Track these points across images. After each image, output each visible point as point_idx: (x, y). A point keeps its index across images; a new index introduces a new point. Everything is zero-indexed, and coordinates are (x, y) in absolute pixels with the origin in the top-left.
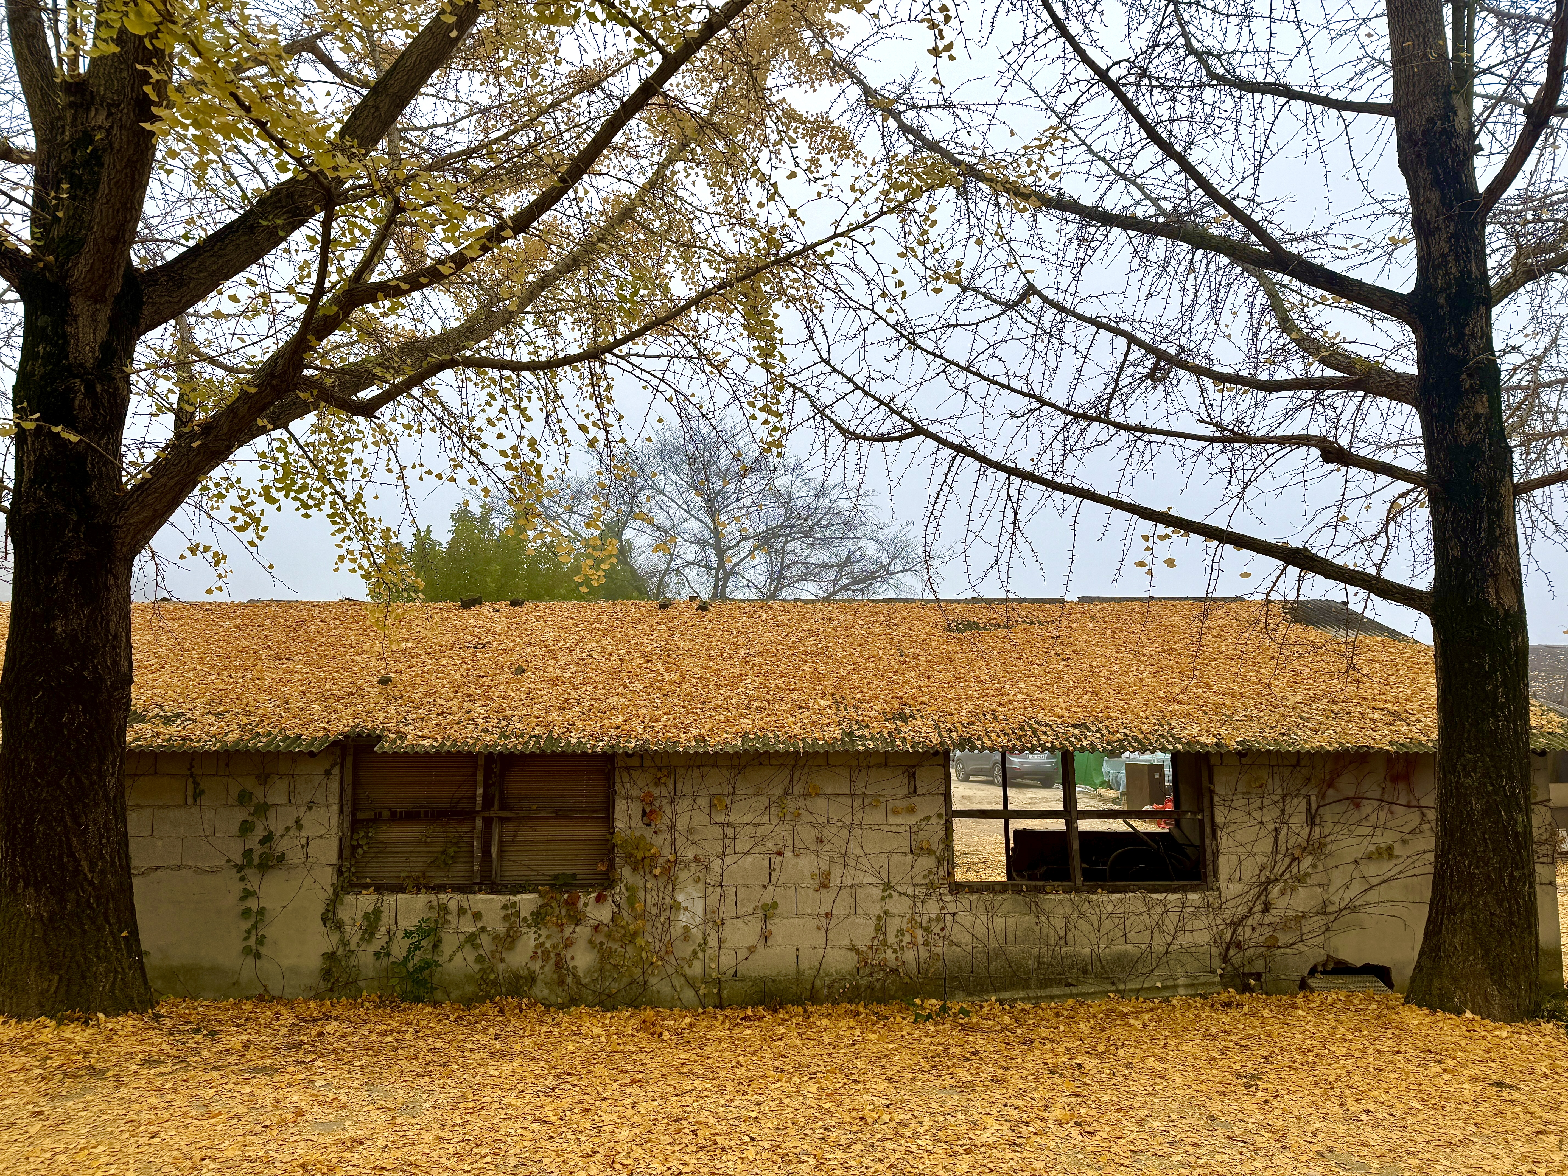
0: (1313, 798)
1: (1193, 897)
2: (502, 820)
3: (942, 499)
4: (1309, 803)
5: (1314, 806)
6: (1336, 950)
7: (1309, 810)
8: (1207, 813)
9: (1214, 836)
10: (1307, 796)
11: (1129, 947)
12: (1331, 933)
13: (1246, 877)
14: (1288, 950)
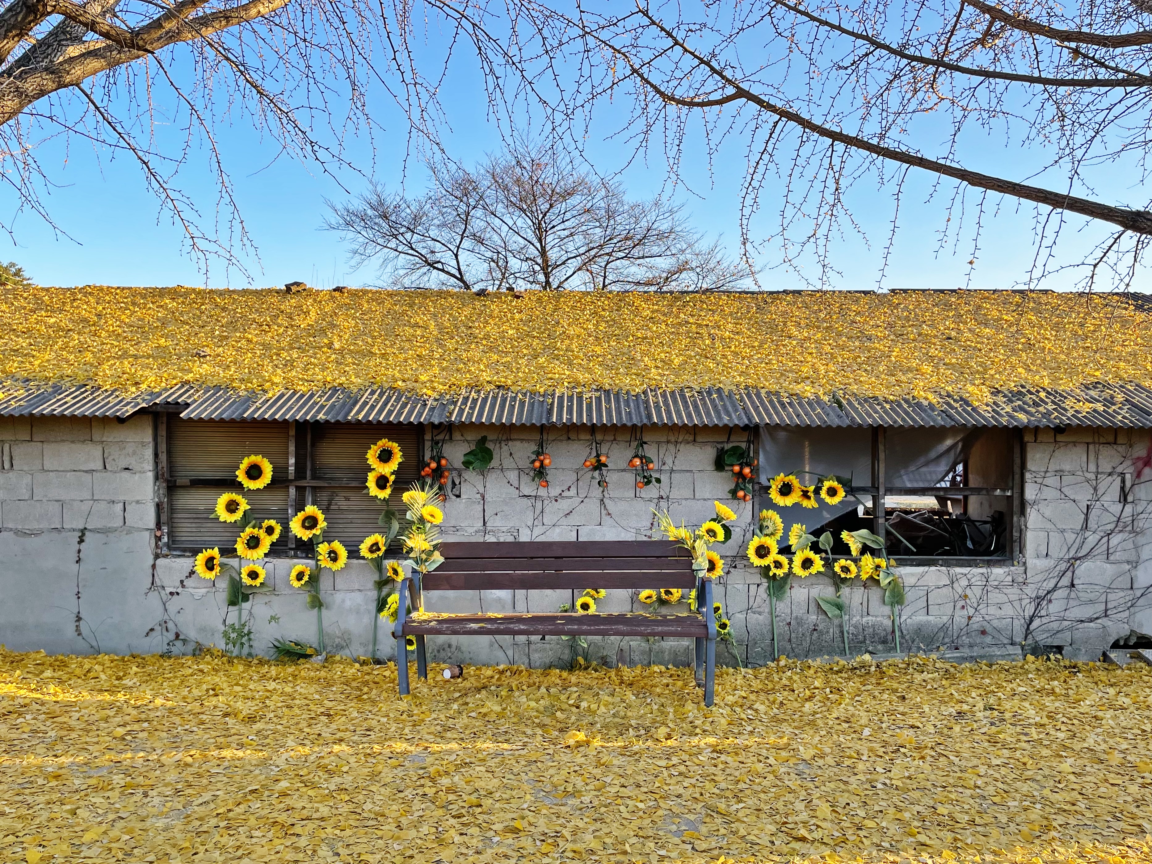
0: (1128, 477)
1: (998, 572)
2: (314, 489)
3: (761, 168)
4: (1123, 481)
5: (1128, 484)
6: (1141, 625)
7: (1123, 488)
8: (1017, 490)
9: (1023, 512)
10: (1122, 475)
11: (930, 618)
12: (1137, 609)
13: (1055, 553)
14: (1092, 624)
